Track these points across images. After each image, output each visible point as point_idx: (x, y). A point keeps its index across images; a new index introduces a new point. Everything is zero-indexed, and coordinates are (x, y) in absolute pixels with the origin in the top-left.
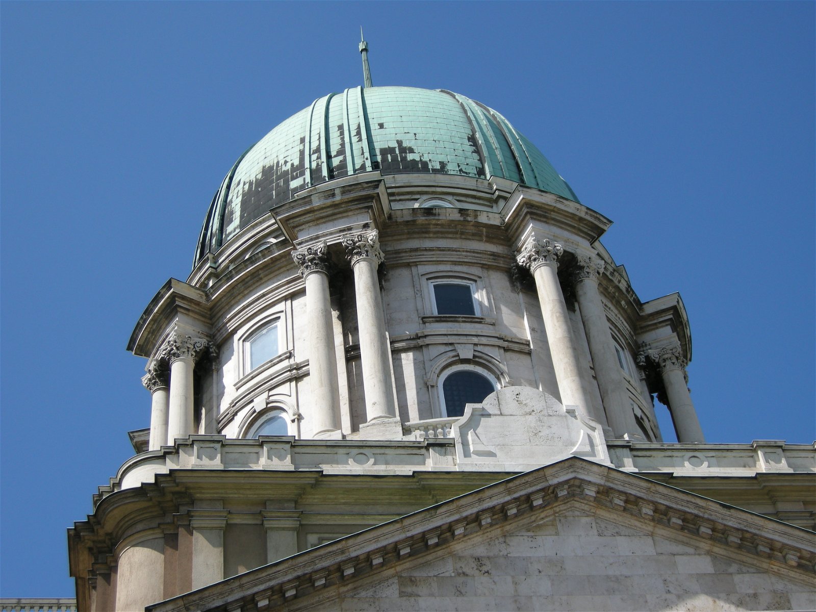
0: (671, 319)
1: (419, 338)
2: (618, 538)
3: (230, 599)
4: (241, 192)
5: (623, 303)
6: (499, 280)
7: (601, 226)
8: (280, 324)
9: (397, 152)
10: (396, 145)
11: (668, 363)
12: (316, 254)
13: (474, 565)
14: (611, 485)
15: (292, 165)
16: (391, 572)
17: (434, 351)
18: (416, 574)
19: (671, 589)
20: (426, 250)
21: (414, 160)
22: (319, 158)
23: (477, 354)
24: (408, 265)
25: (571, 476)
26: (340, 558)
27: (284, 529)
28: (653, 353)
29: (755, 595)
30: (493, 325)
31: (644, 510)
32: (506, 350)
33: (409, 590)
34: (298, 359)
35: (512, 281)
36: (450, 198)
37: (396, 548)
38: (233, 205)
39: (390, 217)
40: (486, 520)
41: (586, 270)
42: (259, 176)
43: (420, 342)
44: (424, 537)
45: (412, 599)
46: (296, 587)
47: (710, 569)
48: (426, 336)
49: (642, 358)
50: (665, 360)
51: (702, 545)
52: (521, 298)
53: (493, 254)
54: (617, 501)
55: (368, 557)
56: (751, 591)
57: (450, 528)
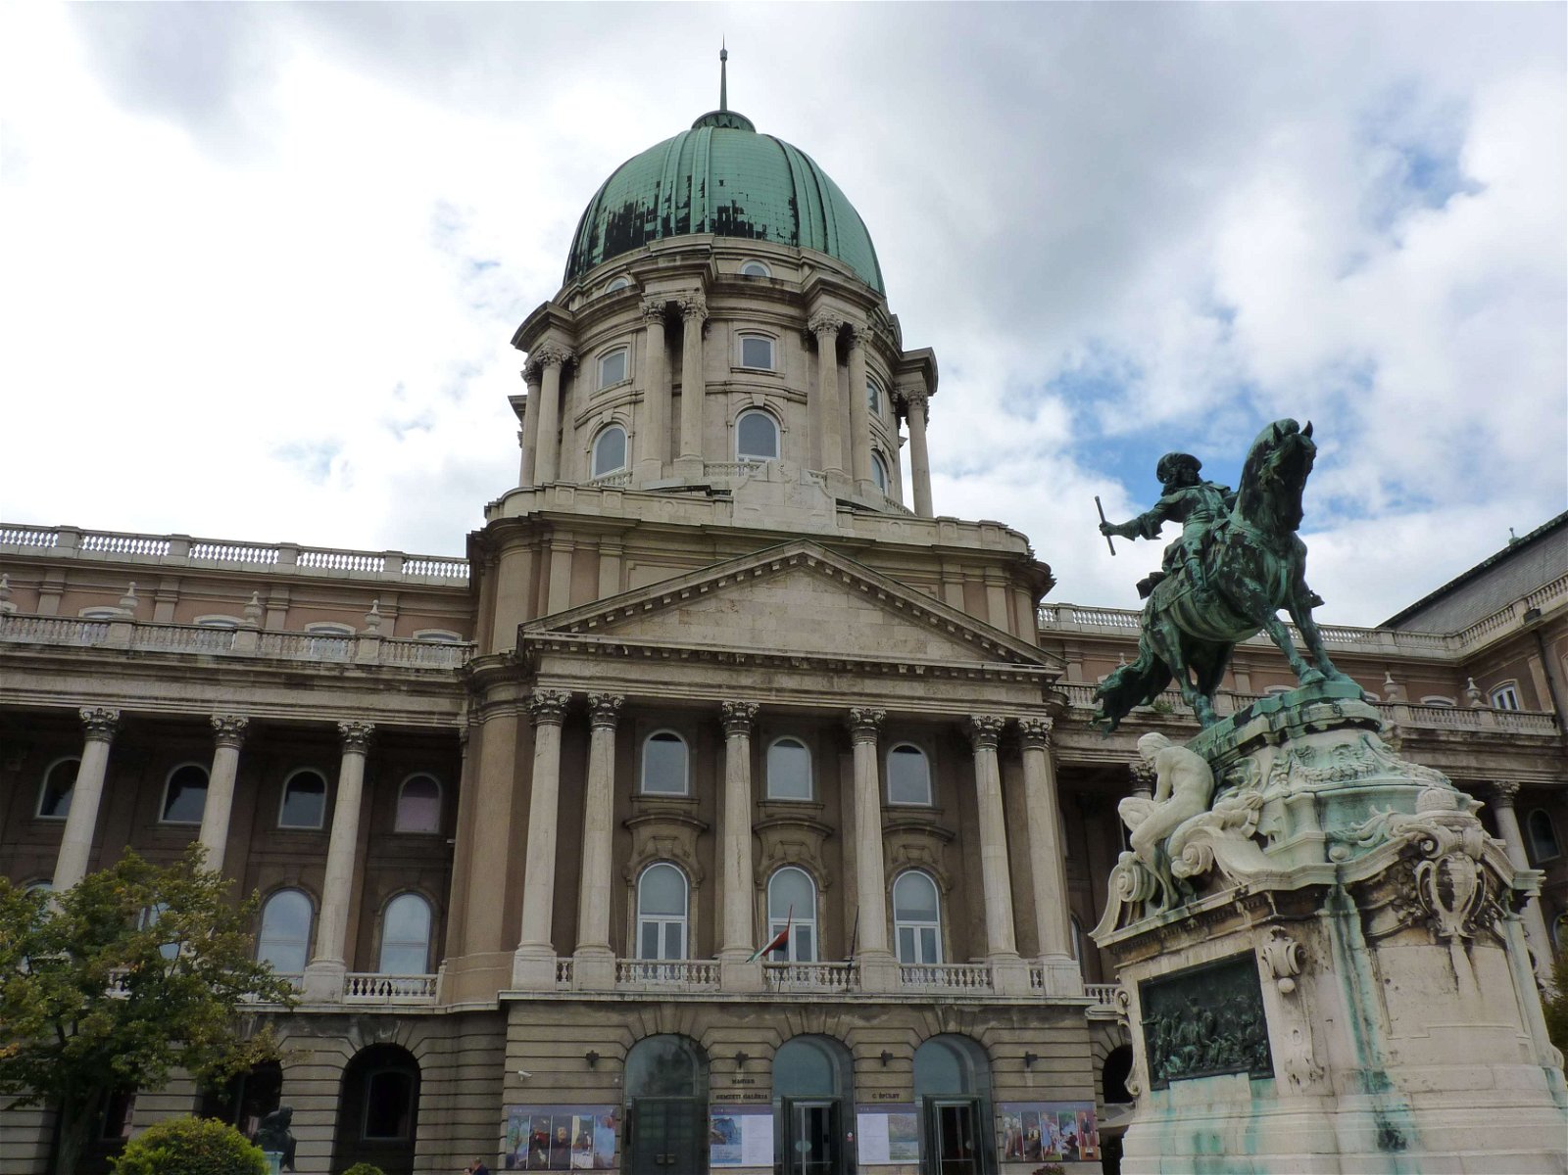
0: (923, 367)
1: (726, 384)
2: (826, 594)
3: (572, 621)
4: (606, 220)
5: (888, 352)
6: (792, 340)
7: (877, 301)
8: (626, 352)
9: (731, 212)
10: (731, 205)
11: (914, 403)
12: (657, 307)
13: (729, 605)
14: (826, 560)
15: (648, 208)
16: (676, 606)
17: (736, 397)
18: (691, 609)
19: (852, 632)
20: (741, 309)
21: (743, 221)
22: (669, 207)
23: (767, 402)
24: (727, 320)
25: (801, 551)
26: (644, 598)
27: (612, 556)
28: (905, 393)
29: (906, 641)
30: (782, 378)
31: (845, 579)
32: (789, 400)
33: (686, 619)
34: (637, 387)
35: (803, 341)
36: (766, 261)
37: (679, 593)
38: (600, 230)
39: (717, 278)
40: (740, 578)
41: (859, 339)
42: (622, 211)
43: (728, 388)
44: (698, 587)
45: (687, 626)
46: (614, 615)
47: (881, 622)
48: (731, 384)
49: (896, 397)
50: (912, 400)
51: (879, 604)
52: (807, 355)
53: (791, 317)
54: (828, 571)
55: (661, 598)
56: (904, 638)
57: (716, 581)
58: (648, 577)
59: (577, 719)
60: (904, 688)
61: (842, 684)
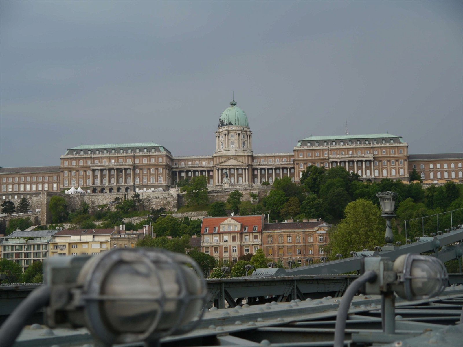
20: (231, 132)
58: (223, 160)
59: (218, 170)
60: (238, 166)
61: (234, 166)
